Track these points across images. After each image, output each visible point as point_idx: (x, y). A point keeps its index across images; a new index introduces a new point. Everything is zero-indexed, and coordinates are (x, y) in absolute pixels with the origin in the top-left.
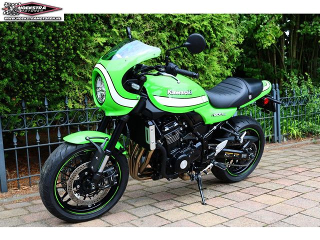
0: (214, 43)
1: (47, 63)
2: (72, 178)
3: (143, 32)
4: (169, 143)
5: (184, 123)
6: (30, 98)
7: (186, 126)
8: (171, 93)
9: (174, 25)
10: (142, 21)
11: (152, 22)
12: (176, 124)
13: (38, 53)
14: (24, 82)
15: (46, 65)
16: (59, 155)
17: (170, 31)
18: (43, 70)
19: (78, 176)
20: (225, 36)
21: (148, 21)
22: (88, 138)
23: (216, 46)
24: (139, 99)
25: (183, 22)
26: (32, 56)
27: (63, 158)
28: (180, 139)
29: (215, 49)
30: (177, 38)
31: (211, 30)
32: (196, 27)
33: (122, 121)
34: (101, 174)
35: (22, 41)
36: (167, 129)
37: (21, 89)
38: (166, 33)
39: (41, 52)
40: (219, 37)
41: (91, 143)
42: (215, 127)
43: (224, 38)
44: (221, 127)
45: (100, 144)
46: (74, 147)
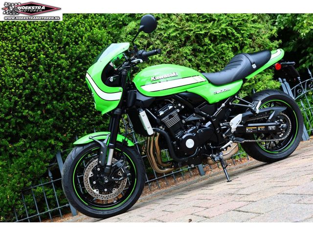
0: (243, 43)
1: (84, 98)
2: (86, 175)
3: (165, 53)
4: (169, 126)
5: (179, 105)
6: (80, 133)
7: (183, 107)
8: (154, 79)
9: (193, 38)
10: (161, 44)
11: (170, 42)
12: (170, 107)
13: (71, 92)
14: (69, 119)
15: (82, 100)
16: (70, 157)
17: (191, 45)
18: (81, 105)
19: (91, 173)
20: (252, 32)
21: (168, 42)
22: (91, 137)
23: (246, 44)
24: (122, 90)
25: (201, 32)
26: (67, 96)
27: (73, 159)
28: (181, 121)
29: (246, 47)
30: (201, 49)
31: (234, 31)
32: (216, 33)
33: (116, 115)
34: (111, 166)
35: (53, 84)
36: (161, 113)
37: (69, 125)
38: (188, 47)
39: (73, 90)
40: (245, 35)
41: (94, 141)
42: (223, 105)
43: (251, 35)
44: (230, 103)
45: (102, 140)
46: (81, 148)
